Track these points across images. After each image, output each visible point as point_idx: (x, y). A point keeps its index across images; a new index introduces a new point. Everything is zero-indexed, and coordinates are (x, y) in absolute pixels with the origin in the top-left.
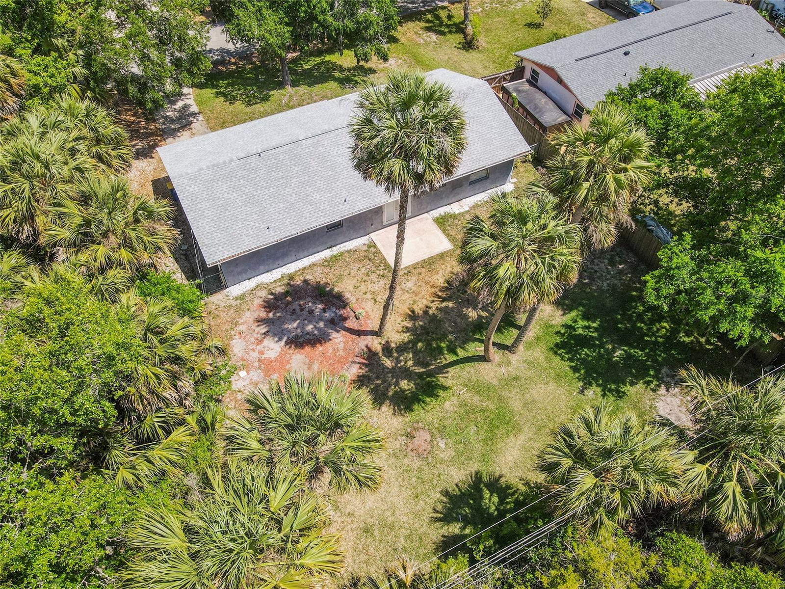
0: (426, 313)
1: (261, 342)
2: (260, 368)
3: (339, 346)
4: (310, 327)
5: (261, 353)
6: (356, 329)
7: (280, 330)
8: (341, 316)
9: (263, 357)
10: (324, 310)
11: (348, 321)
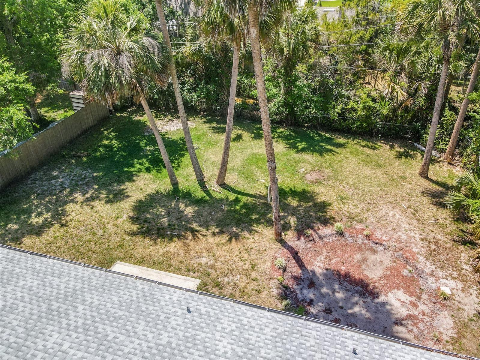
0: (221, 233)
1: (409, 317)
2: (421, 290)
3: (322, 259)
4: (340, 295)
5: (415, 306)
6: (294, 261)
7: (379, 316)
8: (298, 284)
9: (413, 299)
10: (311, 303)
11: (295, 274)
